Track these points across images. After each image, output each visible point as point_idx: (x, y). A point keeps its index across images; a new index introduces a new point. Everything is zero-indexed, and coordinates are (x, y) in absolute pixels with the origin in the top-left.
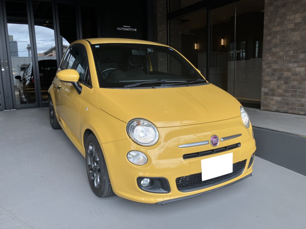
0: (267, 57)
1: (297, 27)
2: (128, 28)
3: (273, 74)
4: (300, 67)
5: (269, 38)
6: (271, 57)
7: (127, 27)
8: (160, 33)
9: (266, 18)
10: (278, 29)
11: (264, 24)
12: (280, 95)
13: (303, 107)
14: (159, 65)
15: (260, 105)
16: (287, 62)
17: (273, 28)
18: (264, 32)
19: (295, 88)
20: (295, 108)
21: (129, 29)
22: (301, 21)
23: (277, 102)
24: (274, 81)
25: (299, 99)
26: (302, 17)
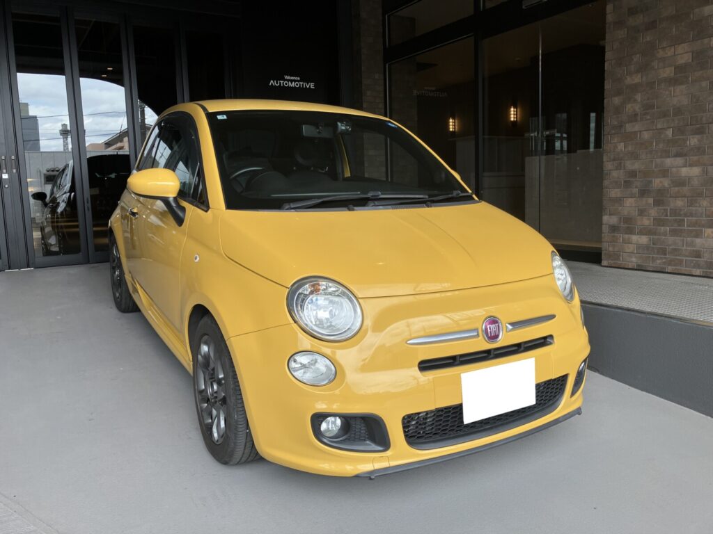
0: (615, 145)
1: (681, 75)
2: (295, 81)
3: (628, 184)
4: (691, 165)
5: (617, 101)
6: (622, 144)
7: (292, 78)
8: (369, 93)
9: (609, 55)
10: (637, 79)
11: (606, 69)
12: (644, 231)
13: (700, 258)
14: (366, 165)
15: (600, 254)
16: (659, 154)
17: (626, 78)
18: (605, 88)
19: (680, 215)
20: (681, 261)
21: (297, 85)
22: (690, 60)
23: (639, 247)
24: (630, 200)
25: (688, 239)
26: (693, 52)
